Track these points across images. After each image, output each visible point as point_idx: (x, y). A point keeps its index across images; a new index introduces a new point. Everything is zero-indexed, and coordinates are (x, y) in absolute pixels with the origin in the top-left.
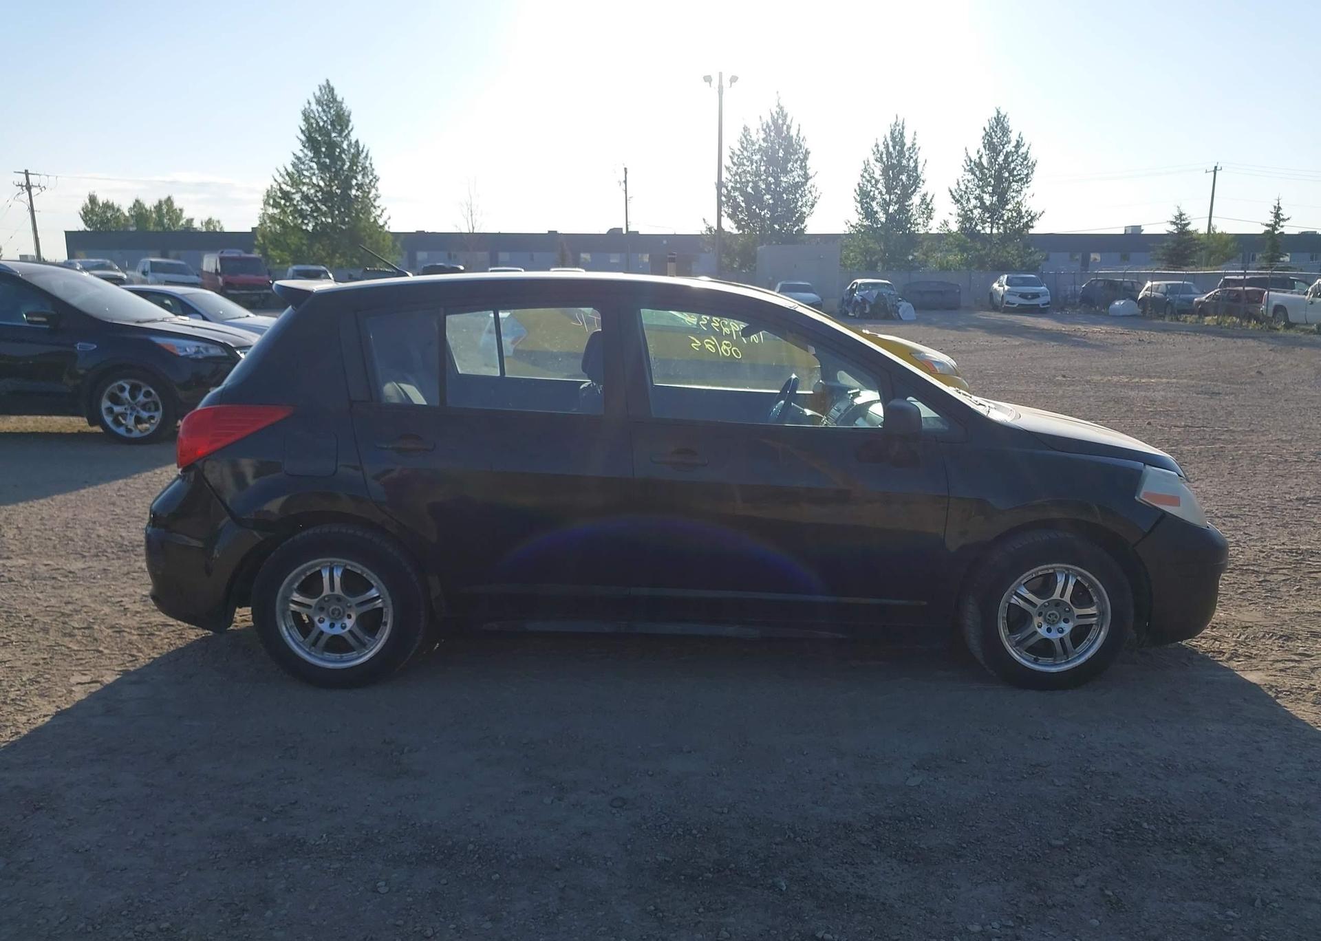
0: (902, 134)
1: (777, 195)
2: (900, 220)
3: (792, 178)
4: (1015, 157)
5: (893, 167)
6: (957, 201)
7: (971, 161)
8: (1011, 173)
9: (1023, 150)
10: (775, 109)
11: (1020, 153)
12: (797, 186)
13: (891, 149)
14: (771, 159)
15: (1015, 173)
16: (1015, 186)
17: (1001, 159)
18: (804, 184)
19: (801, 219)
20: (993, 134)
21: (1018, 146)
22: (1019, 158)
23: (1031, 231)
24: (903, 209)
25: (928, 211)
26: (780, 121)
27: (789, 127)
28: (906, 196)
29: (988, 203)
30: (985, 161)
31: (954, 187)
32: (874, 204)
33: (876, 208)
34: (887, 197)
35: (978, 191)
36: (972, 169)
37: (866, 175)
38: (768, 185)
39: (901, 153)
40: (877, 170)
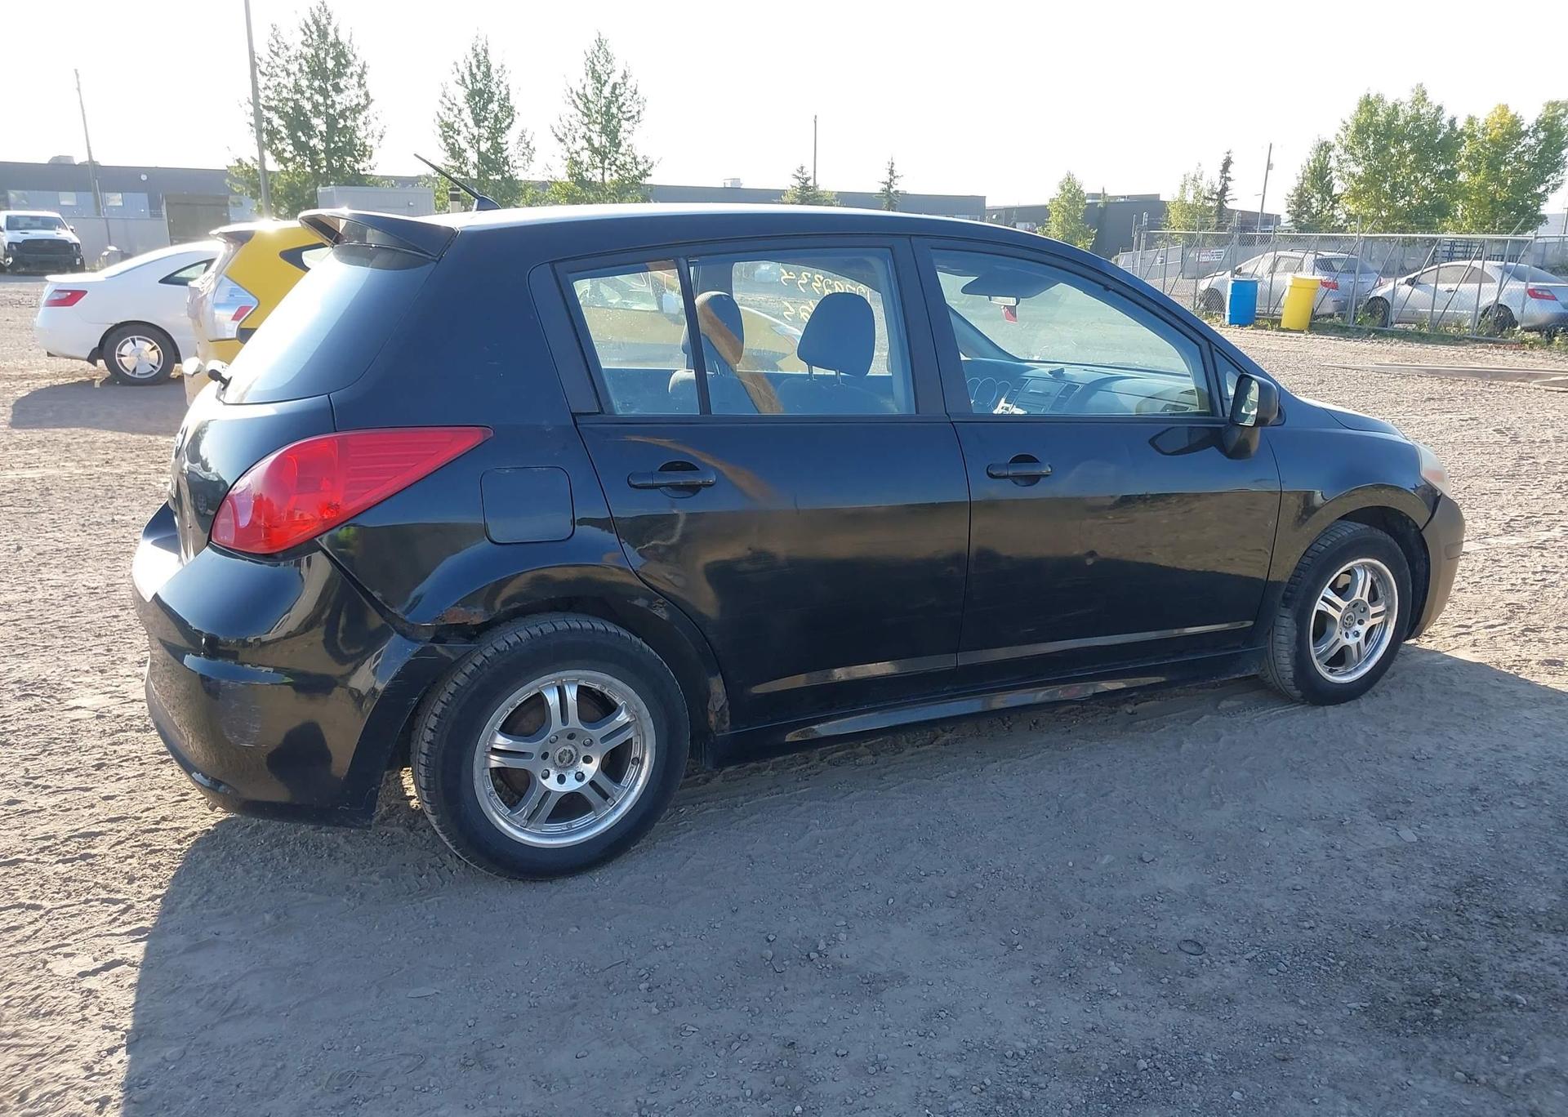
0: (486, 51)
1: (331, 122)
2: (493, 161)
3: (348, 99)
4: (622, 91)
5: (480, 93)
6: (561, 140)
7: (572, 92)
8: (619, 108)
9: (630, 82)
11: (628, 86)
12: (357, 110)
13: (475, 70)
14: (317, 71)
15: (624, 109)
16: (626, 125)
17: (607, 91)
18: (365, 107)
20: (595, 60)
21: (625, 77)
22: (627, 91)
23: (648, 181)
24: (498, 148)
25: (529, 151)
26: (324, 21)
27: (336, 30)
28: (497, 132)
29: (597, 145)
30: (589, 92)
31: (556, 123)
32: (460, 139)
33: (464, 145)
34: (475, 131)
35: (584, 129)
36: (574, 101)
37: (445, 101)
38: (316, 106)
39: (487, 75)
40: (460, 94)
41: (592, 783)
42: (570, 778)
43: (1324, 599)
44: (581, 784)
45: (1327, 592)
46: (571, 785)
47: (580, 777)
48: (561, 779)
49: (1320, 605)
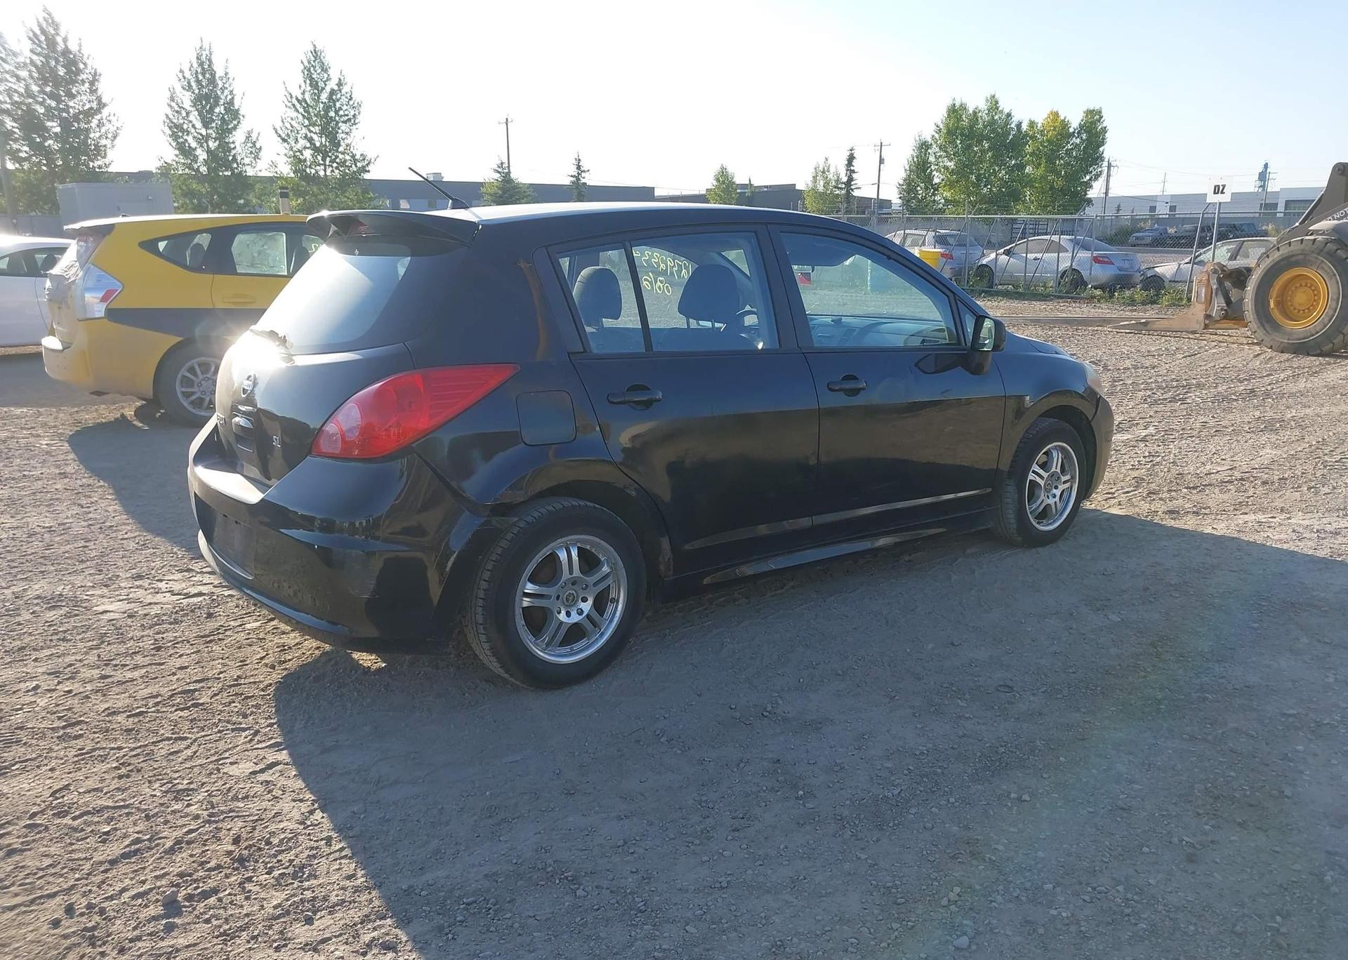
0: (210, 61)
1: (65, 124)
2: (222, 159)
3: (81, 104)
4: (339, 96)
5: (207, 97)
6: (284, 140)
7: (291, 97)
8: (336, 112)
9: (345, 89)
10: (41, 15)
11: (343, 92)
12: (90, 113)
13: (200, 77)
14: (46, 75)
15: (341, 113)
16: (343, 127)
17: (324, 97)
18: (98, 111)
19: (99, 151)
20: (312, 69)
21: (340, 84)
22: (343, 97)
23: (367, 176)
24: (226, 147)
25: (255, 150)
26: (52, 32)
27: (65, 40)
28: (225, 131)
29: (318, 144)
30: (307, 97)
31: (279, 125)
32: (189, 138)
33: (193, 144)
34: (204, 132)
35: (304, 131)
36: (294, 105)
37: (173, 104)
38: (49, 108)
39: (212, 81)
40: (186, 99)
41: (588, 616)
42: (574, 613)
43: (1034, 472)
44: (581, 617)
45: (1036, 468)
46: (575, 618)
47: (580, 612)
48: (568, 614)
49: (1031, 476)
